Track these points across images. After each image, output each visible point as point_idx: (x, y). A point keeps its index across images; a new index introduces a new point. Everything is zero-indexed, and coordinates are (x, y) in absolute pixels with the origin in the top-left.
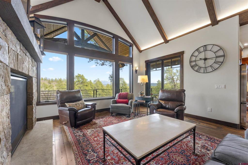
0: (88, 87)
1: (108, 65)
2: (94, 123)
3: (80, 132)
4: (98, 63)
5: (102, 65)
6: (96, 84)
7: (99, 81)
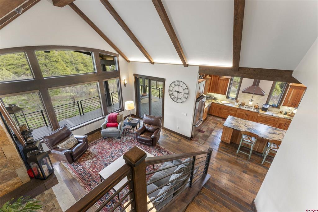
2: (88, 152)
3: (79, 166)
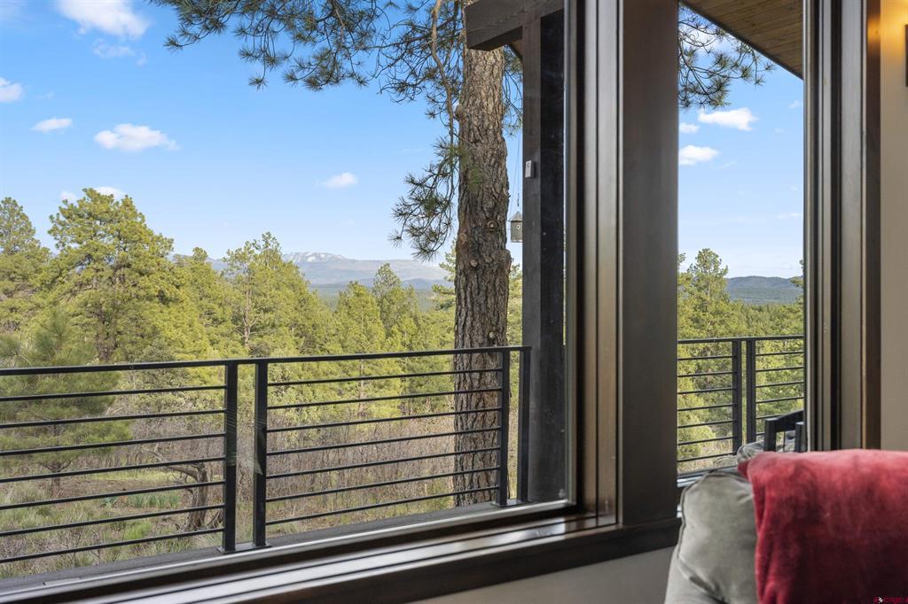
0: (173, 308)
1: (384, 79)
4: (271, 61)
5: (313, 83)
6: (250, 282)
7: (272, 256)
